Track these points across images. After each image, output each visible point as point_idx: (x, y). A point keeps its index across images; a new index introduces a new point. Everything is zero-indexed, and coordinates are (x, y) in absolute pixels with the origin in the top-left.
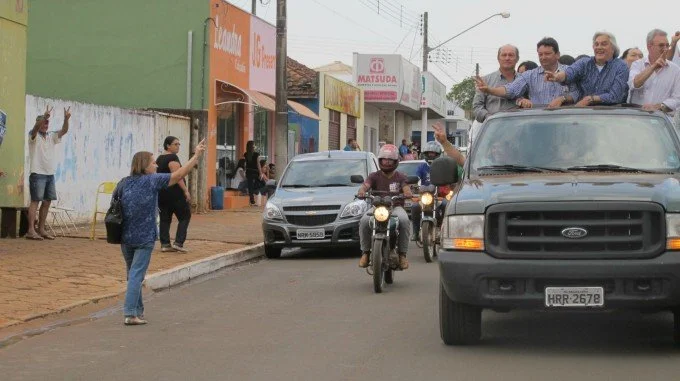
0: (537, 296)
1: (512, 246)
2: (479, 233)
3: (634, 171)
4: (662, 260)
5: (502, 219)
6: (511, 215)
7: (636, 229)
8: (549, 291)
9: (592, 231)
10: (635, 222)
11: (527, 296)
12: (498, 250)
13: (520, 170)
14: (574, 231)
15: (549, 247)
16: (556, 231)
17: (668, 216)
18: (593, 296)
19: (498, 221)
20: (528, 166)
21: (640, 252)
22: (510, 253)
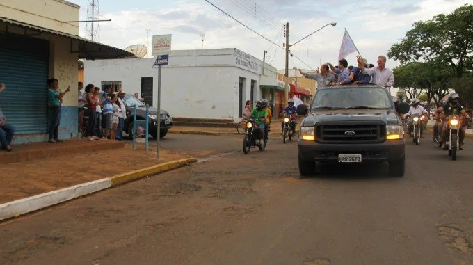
0: (335, 158)
1: (326, 139)
2: (313, 133)
3: (374, 108)
4: (384, 144)
5: (321, 128)
6: (326, 126)
7: (374, 132)
8: (340, 156)
9: (357, 132)
10: (374, 129)
11: (332, 158)
12: (320, 140)
13: (330, 109)
14: (350, 132)
15: (340, 139)
16: (343, 133)
17: (387, 126)
18: (358, 158)
19: (320, 129)
20: (334, 107)
21: (376, 141)
22: (325, 141)
